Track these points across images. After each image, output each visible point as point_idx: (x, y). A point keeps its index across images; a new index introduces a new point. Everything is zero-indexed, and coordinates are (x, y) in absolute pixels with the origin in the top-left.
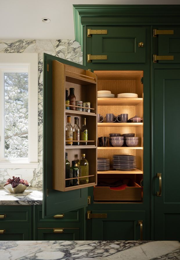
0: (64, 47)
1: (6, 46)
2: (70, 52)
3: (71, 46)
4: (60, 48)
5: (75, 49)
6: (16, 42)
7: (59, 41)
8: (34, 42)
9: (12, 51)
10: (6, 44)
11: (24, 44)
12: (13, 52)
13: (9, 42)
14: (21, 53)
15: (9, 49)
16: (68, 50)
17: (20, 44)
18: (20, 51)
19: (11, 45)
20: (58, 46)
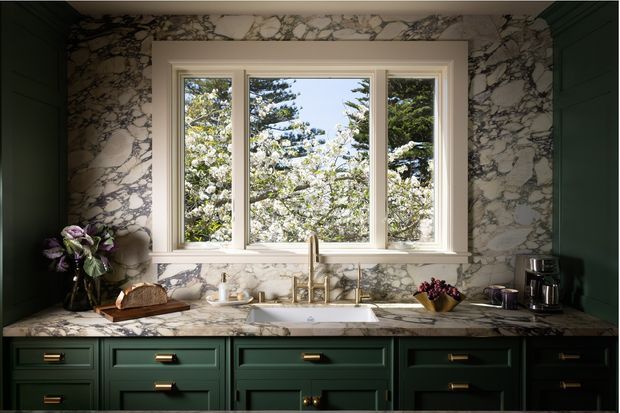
0: (517, 29)
1: (405, 28)
2: (529, 39)
3: (531, 27)
4: (511, 30)
5: (538, 32)
6: (425, 20)
7: (508, 17)
8: (459, 19)
9: (416, 37)
10: (405, 23)
11: (439, 23)
12: (419, 40)
13: (411, 20)
14: (433, 40)
15: (410, 33)
16: (525, 35)
17: (432, 24)
18: (432, 37)
19: (414, 26)
20: (505, 27)
